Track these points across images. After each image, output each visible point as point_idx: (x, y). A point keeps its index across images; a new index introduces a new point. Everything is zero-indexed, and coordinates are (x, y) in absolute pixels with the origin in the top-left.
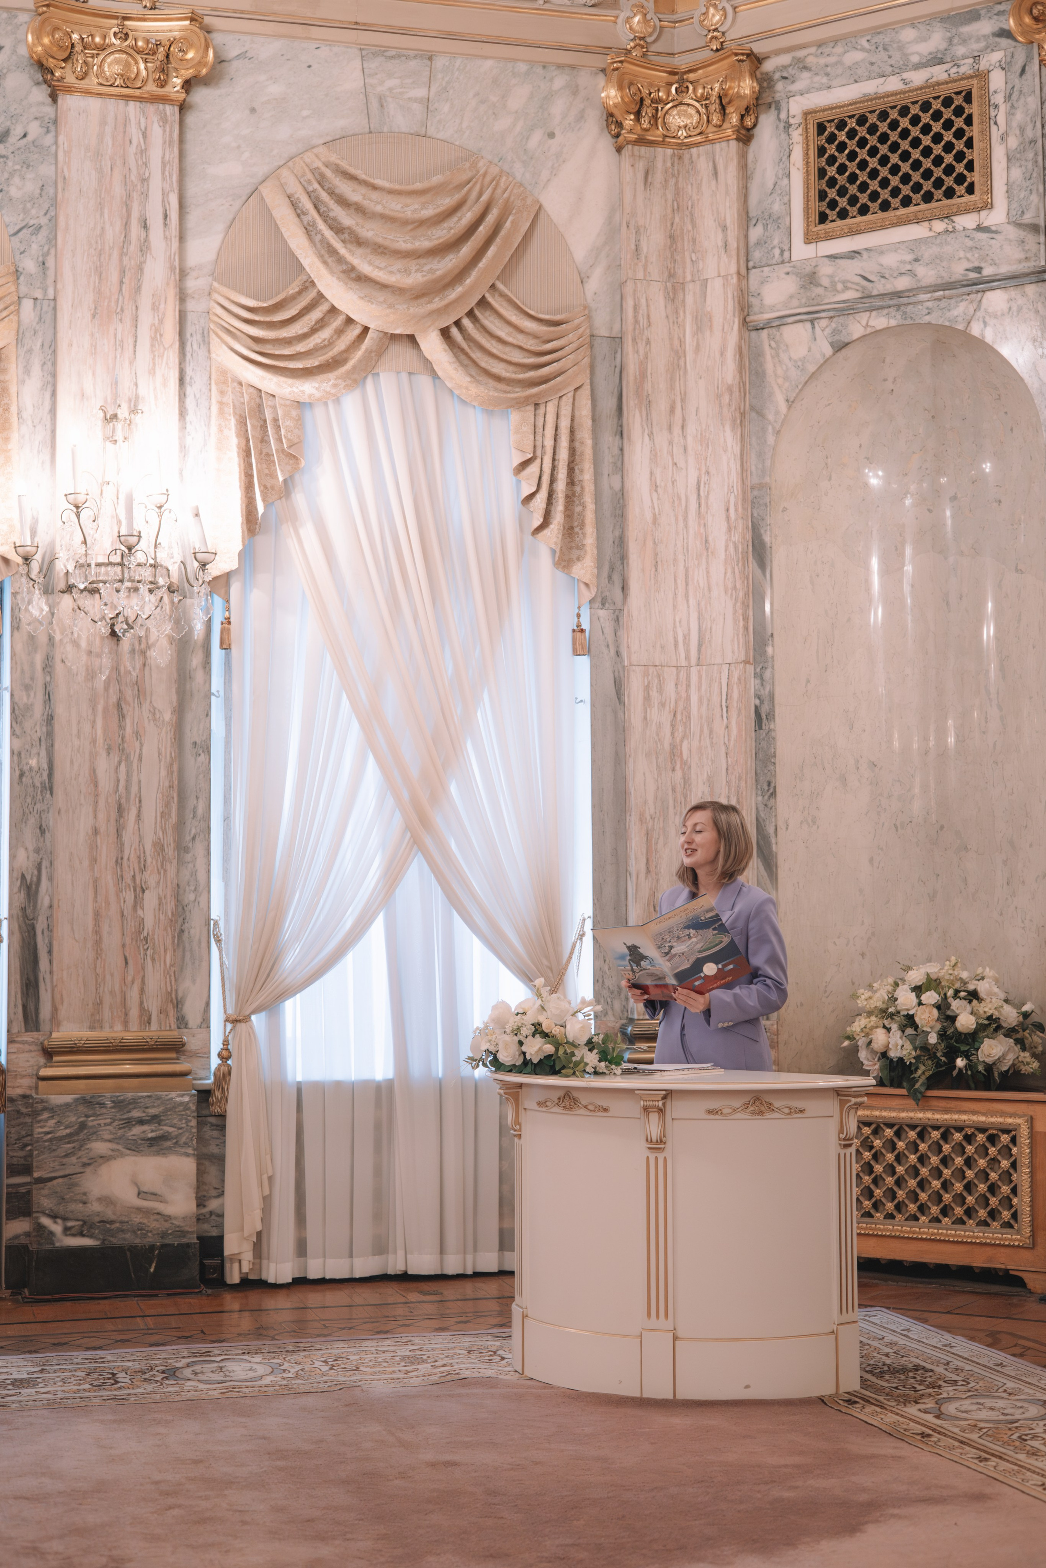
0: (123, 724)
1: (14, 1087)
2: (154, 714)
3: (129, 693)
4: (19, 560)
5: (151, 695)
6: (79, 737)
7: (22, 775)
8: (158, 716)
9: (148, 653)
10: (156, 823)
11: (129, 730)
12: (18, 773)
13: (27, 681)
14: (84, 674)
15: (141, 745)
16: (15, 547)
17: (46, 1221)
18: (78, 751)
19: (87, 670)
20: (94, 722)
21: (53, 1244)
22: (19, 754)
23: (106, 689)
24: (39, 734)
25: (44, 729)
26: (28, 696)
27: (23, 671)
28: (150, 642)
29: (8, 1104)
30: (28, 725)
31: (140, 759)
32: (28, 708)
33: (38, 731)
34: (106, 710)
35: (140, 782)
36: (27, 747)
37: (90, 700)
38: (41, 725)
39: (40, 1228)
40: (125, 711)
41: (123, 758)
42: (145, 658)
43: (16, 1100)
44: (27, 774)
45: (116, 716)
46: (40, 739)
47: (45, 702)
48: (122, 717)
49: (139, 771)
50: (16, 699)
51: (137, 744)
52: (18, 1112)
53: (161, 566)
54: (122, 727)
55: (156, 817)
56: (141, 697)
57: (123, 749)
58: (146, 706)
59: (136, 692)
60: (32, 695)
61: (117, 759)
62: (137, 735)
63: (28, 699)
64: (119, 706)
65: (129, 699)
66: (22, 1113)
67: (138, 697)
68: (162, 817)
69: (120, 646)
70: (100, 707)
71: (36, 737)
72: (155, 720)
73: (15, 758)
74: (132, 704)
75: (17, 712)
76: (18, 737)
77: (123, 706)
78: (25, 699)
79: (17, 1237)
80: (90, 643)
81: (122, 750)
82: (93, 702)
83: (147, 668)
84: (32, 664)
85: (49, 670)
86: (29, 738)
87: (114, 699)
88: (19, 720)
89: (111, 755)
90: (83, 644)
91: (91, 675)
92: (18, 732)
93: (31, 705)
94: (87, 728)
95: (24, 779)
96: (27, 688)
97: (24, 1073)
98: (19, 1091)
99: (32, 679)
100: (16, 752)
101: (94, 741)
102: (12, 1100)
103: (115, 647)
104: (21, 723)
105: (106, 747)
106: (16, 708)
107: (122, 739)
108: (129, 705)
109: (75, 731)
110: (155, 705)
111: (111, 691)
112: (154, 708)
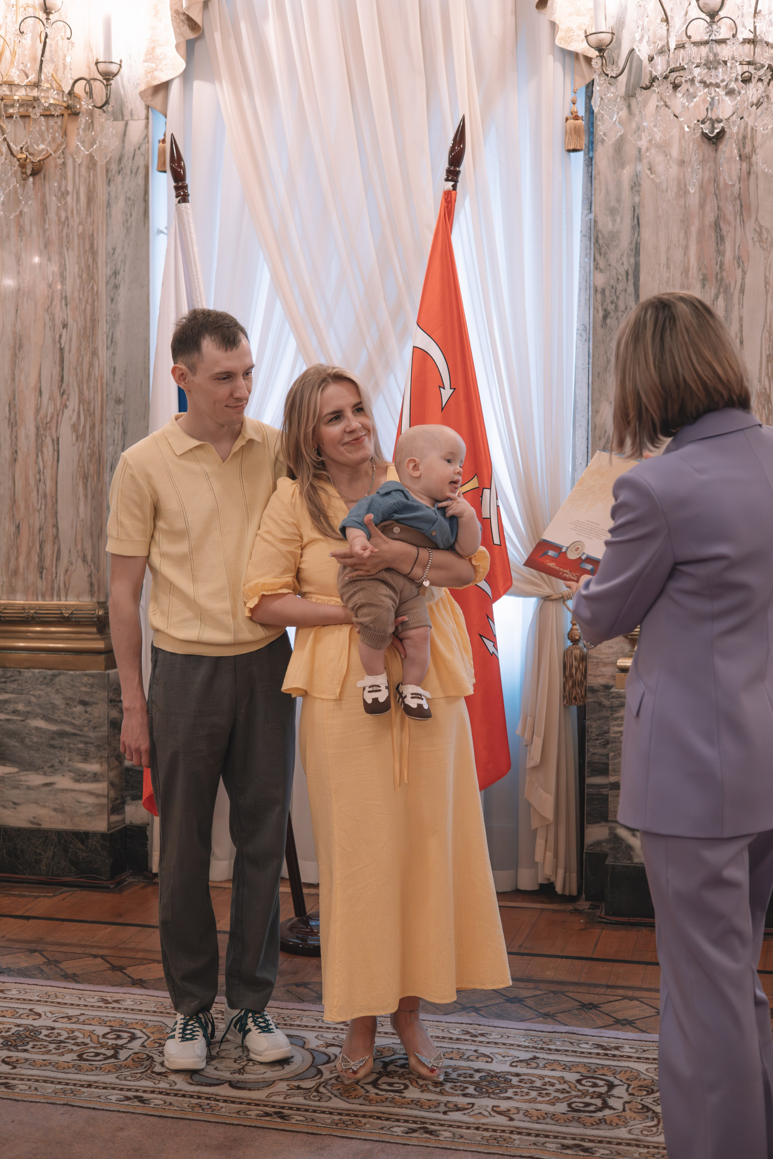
0: (721, 248)
1: (595, 676)
2: (760, 234)
3: (729, 209)
4: (593, 53)
5: (757, 211)
6: (668, 268)
7: (605, 317)
8: (765, 235)
9: (754, 159)
10: (760, 369)
11: (729, 255)
12: (601, 314)
13: (613, 203)
14: (675, 189)
15: (744, 272)
16: (586, 36)
17: (623, 833)
18: (667, 283)
19: (679, 184)
20: (687, 247)
21: (630, 858)
22: (603, 291)
23: (702, 206)
24: (626, 266)
25: (632, 260)
26: (614, 221)
27: (608, 193)
28: (756, 144)
29: (589, 695)
30: (613, 256)
31: (742, 291)
32: (614, 236)
33: (625, 263)
34: (701, 232)
35: (741, 319)
36: (612, 282)
37: (682, 221)
38: (629, 256)
39: (616, 839)
40: (724, 233)
41: (722, 290)
42: (750, 164)
43: (597, 691)
44: (612, 314)
45: (714, 239)
46: (627, 273)
47: (633, 228)
48: (720, 239)
49: (741, 305)
50: (600, 225)
51: (739, 272)
52: (600, 704)
53: (761, 41)
54: (720, 252)
55: (761, 362)
56: (745, 214)
57: (722, 279)
58: (751, 224)
59: (738, 207)
60: (618, 219)
61: (713, 292)
62: (739, 260)
63: (614, 225)
64: (717, 226)
65: (730, 217)
66: (604, 706)
67: (741, 214)
68: (768, 361)
69: (719, 150)
70: (694, 229)
71: (622, 270)
72: (761, 241)
73: (599, 296)
74: (733, 223)
75: (601, 241)
76: (601, 271)
77: (722, 225)
78: (610, 226)
79: (598, 843)
80: (682, 151)
81: (720, 281)
82: (685, 223)
83: (752, 177)
84: (618, 184)
85: (637, 188)
86: (614, 272)
87: (710, 218)
88: (603, 251)
89: (707, 286)
90: (675, 152)
91: (683, 191)
92: (602, 265)
93: (617, 232)
94: (678, 255)
95: (608, 321)
96: (613, 212)
97: (607, 660)
98: (602, 681)
99: (618, 201)
100: (599, 289)
101: (686, 272)
102: (593, 690)
103: (713, 154)
104: (605, 254)
105: (701, 277)
106: (600, 236)
107: (721, 267)
108: (730, 224)
109: (663, 260)
110: (762, 224)
111: (708, 208)
112: (761, 227)
